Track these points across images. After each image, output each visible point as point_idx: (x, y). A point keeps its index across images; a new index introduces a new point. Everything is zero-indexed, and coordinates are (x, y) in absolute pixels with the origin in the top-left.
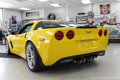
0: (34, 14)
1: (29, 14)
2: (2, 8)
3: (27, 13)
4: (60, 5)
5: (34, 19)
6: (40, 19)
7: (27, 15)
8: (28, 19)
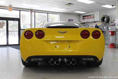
0: (90, 17)
1: (85, 17)
2: (60, 13)
3: (83, 16)
4: (113, 6)
5: (89, 22)
6: (95, 22)
7: (84, 18)
8: (84, 22)
